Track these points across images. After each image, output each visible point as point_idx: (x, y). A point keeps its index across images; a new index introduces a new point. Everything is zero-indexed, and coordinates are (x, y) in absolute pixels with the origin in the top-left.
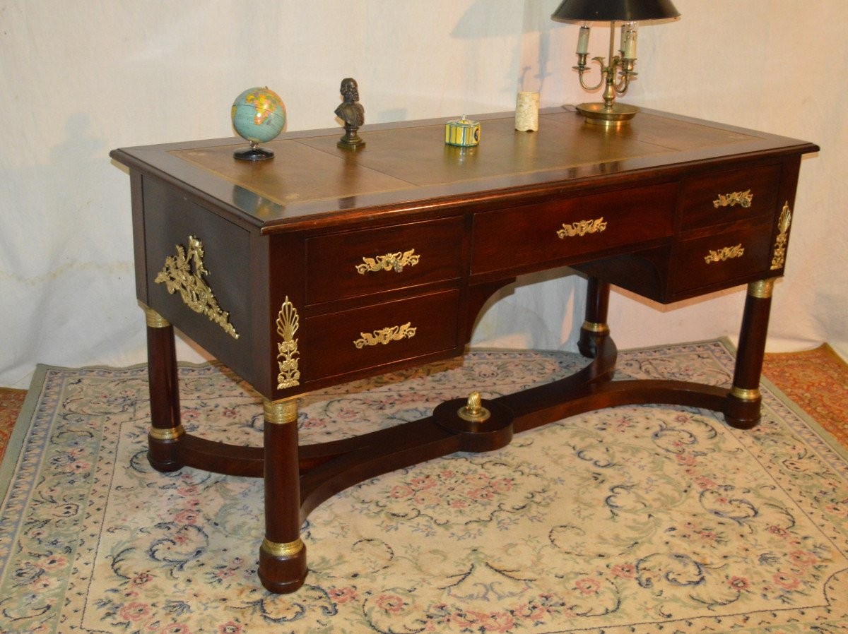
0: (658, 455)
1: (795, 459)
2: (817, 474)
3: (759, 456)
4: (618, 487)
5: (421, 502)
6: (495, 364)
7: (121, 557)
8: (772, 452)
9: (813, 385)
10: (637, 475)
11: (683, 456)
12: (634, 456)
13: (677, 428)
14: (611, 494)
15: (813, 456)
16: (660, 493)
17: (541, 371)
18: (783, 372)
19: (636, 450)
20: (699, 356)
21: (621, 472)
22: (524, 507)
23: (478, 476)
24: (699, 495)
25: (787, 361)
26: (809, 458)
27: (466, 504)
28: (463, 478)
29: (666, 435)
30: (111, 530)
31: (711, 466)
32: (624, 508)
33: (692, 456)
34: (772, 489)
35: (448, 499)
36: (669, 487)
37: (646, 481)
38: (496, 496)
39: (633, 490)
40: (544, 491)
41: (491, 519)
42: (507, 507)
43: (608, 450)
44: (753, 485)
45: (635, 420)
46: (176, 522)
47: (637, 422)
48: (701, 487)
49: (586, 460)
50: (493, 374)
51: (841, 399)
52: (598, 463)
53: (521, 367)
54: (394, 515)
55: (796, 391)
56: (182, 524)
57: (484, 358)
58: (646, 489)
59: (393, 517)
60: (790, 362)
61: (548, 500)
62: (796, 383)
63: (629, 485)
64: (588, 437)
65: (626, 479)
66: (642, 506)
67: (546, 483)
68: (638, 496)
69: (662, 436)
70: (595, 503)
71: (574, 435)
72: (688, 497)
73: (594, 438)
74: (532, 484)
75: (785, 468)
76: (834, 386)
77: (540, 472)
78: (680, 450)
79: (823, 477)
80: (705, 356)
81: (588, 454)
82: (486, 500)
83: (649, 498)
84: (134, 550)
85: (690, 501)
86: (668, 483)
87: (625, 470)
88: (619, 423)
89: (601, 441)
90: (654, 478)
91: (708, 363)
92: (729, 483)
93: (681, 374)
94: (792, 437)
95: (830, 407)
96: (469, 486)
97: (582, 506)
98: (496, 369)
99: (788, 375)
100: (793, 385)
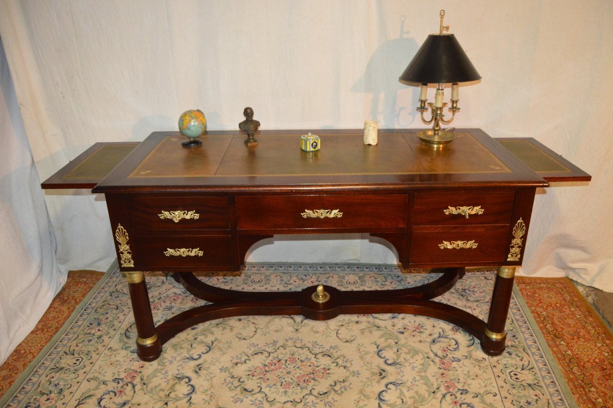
0: (429, 358)
1: (519, 370)
2: (529, 385)
3: (494, 366)
4: (391, 383)
5: (266, 381)
6: (358, 275)
7: (84, 401)
8: (505, 362)
9: (551, 306)
10: (408, 374)
11: (444, 361)
12: (413, 358)
13: (450, 337)
14: (385, 389)
15: (532, 368)
16: (417, 392)
17: (383, 283)
18: (535, 293)
19: (416, 352)
20: (486, 278)
21: (399, 371)
22: (326, 393)
23: (309, 364)
24: (442, 396)
25: (541, 284)
26: (529, 370)
27: (292, 386)
28: (299, 363)
29: (440, 341)
30: (89, 380)
31: (460, 370)
32: (388, 402)
33: (450, 361)
34: (494, 396)
35: (283, 381)
36: (425, 387)
37: (412, 380)
38: (313, 381)
39: (400, 387)
40: (344, 381)
41: (301, 401)
42: (315, 392)
43: (398, 351)
44: (482, 391)
45: (425, 328)
46: (125, 379)
47: (426, 329)
48: (446, 390)
49: (381, 357)
50: (354, 283)
51: (566, 319)
52: (387, 362)
53: (373, 278)
54: (245, 390)
55: (538, 309)
56: (127, 381)
57: (354, 270)
58: (409, 387)
59: (244, 392)
60: (542, 285)
61: (343, 390)
62: (541, 302)
63: (400, 382)
64: (391, 338)
65: (400, 377)
66: (401, 402)
67: (348, 374)
68: (402, 393)
69: (437, 342)
70: (371, 395)
71: (382, 336)
72: (434, 398)
73: (393, 340)
74: (338, 373)
75: (509, 378)
76: (565, 307)
77: (348, 364)
78: (445, 355)
79: (533, 389)
80: (489, 278)
81: (384, 354)
82: (305, 385)
83: (407, 394)
84: (92, 397)
85: (434, 401)
86: (426, 384)
87: (402, 369)
88: (414, 329)
89: (397, 343)
90: (418, 378)
91: (490, 283)
92: (466, 387)
93: (469, 290)
94: (524, 350)
95: (556, 325)
96: (300, 371)
97: (362, 398)
98: (358, 278)
99: (537, 295)
100: (537, 305)
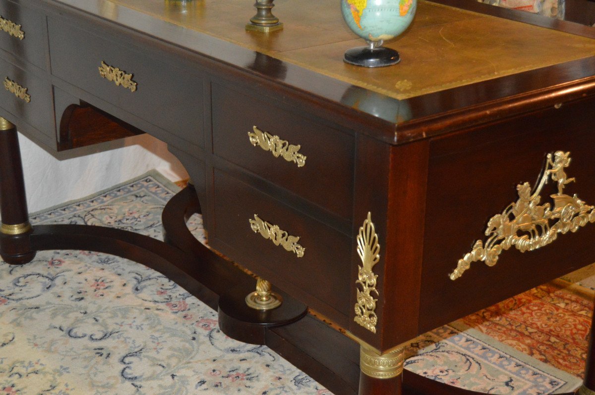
0: (149, 309)
4: (126, 356)
10: (140, 338)
11: (173, 303)
12: (127, 318)
13: (153, 276)
14: (123, 366)
16: (172, 349)
19: (125, 311)
20: (136, 196)
21: (122, 339)
24: (208, 338)
29: (145, 287)
32: (144, 377)
33: (181, 300)
36: (177, 339)
37: (151, 340)
39: (144, 354)
43: (96, 320)
45: (108, 281)
47: (111, 282)
48: (206, 330)
49: (79, 337)
52: (94, 337)
58: (155, 349)
63: (136, 350)
64: (71, 312)
65: (131, 345)
66: (161, 368)
67: (50, 378)
68: (152, 359)
69: (142, 289)
70: (112, 381)
71: (54, 315)
72: (199, 344)
73: (77, 311)
77: (38, 368)
78: (167, 297)
81: (79, 331)
83: (162, 357)
85: (202, 347)
86: (173, 335)
87: (125, 335)
88: (94, 288)
89: (85, 313)
90: (157, 335)
97: (101, 390)
